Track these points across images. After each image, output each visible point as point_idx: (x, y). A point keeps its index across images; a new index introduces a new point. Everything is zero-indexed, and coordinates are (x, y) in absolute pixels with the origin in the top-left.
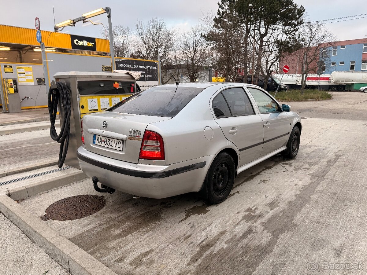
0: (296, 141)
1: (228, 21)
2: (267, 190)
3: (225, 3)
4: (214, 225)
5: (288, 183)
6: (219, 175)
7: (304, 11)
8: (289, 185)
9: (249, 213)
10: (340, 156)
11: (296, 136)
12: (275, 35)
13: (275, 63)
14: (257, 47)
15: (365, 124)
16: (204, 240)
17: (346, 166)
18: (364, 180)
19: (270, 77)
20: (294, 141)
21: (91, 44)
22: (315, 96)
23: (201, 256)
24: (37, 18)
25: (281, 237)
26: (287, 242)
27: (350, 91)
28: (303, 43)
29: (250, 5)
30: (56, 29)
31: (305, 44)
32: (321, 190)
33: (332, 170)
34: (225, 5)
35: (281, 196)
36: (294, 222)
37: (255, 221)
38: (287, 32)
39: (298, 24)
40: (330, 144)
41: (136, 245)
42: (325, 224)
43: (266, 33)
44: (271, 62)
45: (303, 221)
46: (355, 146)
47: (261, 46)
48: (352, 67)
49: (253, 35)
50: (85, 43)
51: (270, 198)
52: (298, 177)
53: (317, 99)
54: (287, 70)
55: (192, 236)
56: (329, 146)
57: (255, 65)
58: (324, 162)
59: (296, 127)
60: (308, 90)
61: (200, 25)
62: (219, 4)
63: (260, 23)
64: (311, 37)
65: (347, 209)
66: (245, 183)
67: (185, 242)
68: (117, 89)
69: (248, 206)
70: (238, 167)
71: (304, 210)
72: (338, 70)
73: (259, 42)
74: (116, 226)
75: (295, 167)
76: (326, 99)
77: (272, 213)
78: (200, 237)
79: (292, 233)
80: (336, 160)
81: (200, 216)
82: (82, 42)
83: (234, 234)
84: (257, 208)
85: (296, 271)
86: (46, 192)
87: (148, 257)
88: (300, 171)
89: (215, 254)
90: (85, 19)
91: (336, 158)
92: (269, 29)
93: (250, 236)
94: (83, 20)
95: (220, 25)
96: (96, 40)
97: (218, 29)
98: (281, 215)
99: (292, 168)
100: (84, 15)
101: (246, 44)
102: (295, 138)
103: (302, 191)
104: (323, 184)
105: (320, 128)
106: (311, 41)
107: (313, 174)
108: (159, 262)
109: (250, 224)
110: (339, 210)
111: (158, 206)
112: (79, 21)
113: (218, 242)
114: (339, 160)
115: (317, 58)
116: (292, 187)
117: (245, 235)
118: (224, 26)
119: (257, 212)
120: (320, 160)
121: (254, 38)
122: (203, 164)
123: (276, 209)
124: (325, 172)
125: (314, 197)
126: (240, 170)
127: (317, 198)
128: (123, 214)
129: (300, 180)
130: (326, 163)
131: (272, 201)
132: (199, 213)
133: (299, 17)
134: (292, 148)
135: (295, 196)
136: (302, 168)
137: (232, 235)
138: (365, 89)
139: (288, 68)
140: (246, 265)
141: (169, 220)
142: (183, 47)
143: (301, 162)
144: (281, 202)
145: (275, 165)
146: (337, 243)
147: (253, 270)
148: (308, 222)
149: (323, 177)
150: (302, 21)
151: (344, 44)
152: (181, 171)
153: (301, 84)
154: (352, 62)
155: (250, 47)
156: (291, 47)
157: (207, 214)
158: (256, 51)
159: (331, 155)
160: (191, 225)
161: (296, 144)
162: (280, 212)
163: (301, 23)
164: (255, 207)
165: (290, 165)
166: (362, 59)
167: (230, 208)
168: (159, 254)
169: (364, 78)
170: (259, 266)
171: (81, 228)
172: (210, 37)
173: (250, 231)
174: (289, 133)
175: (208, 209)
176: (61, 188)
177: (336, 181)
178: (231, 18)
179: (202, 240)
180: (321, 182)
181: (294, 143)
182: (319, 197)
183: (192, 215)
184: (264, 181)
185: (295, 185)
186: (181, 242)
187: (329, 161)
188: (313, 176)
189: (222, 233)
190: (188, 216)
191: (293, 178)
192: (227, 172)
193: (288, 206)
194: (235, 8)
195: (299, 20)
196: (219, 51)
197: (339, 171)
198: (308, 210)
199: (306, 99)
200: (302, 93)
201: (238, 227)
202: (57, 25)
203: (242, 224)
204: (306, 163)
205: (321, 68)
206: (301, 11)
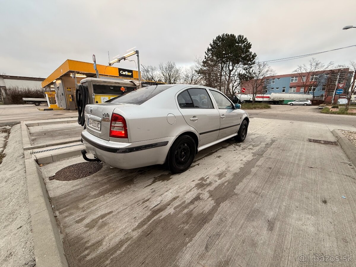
0: (245, 130)
1: (211, 62)
2: (219, 163)
3: (209, 52)
4: (170, 191)
5: (236, 158)
6: (181, 152)
7: (256, 56)
8: (237, 160)
9: (201, 181)
10: (275, 141)
11: (244, 127)
12: (238, 71)
13: (238, 87)
14: (227, 77)
15: (291, 122)
16: (158, 205)
17: (279, 148)
18: (292, 158)
19: (235, 95)
20: (243, 130)
21: (130, 74)
22: (261, 106)
23: (149, 221)
24: (94, 55)
25: (222, 205)
26: (226, 211)
27: (282, 104)
28: (254, 75)
29: (224, 52)
30: (110, 64)
31: (255, 76)
32: (260, 165)
33: (269, 150)
34: (209, 53)
35: (229, 169)
36: (236, 191)
37: (204, 189)
38: (245, 69)
39: (252, 64)
40: (268, 133)
41: (102, 206)
42: (261, 195)
43: (233, 69)
44: (235, 86)
45: (243, 191)
46: (285, 135)
47: (229, 77)
48: (284, 91)
49: (225, 71)
50: (126, 73)
51: (220, 170)
52: (244, 155)
53: (261, 108)
54: (244, 91)
55: (150, 200)
56: (268, 134)
57: (226, 88)
58: (263, 145)
59: (245, 121)
60: (256, 103)
61: (195, 65)
62: (206, 53)
63: (229, 63)
64: (259, 72)
65: (279, 181)
66: (206, 158)
67: (141, 205)
68: (123, 91)
69: (203, 176)
70: (198, 146)
71: (245, 181)
72: (275, 92)
73: (228, 75)
74: (97, 188)
75: (242, 147)
76: (267, 109)
77: (219, 182)
78: (155, 202)
79: (232, 201)
80: (271, 144)
81: (163, 183)
82: (125, 73)
83: (183, 201)
84: (208, 178)
85: (229, 246)
86: (67, 158)
87: (104, 219)
88: (246, 150)
89: (162, 220)
90: (125, 58)
91: (272, 142)
92: (234, 67)
93: (196, 203)
94: (124, 59)
95: (206, 65)
96: (133, 71)
97: (205, 67)
98: (225, 184)
99: (241, 148)
100: (124, 56)
101: (221, 75)
102: (244, 128)
103: (245, 165)
104: (261, 160)
105: (262, 124)
106: (259, 74)
107: (255, 153)
108: (111, 225)
109: (199, 191)
110: (273, 182)
111: (136, 173)
112: (122, 59)
113: (169, 207)
114: (274, 143)
115: (263, 84)
116: (238, 162)
117: (192, 202)
118: (209, 65)
119: (208, 182)
120: (260, 143)
121: (225, 72)
122: (166, 143)
123: (223, 179)
124: (263, 152)
125: (254, 170)
126: (200, 149)
127: (256, 171)
128: (108, 178)
129: (245, 157)
130: (265, 146)
131: (221, 172)
132: (163, 180)
133: (253, 60)
134: (242, 134)
135: (240, 169)
136: (247, 148)
137: (182, 202)
138: (291, 104)
139: (245, 90)
140: (185, 234)
141: (138, 185)
142: (185, 77)
143: (248, 144)
144: (228, 173)
145: (229, 145)
146: (271, 214)
147: (189, 241)
148: (247, 191)
149: (262, 155)
150: (254, 62)
151: (279, 77)
152: (143, 148)
153: (252, 100)
154: (283, 88)
155: (223, 78)
156: (247, 78)
157: (169, 181)
158: (226, 80)
159: (268, 140)
160: (153, 190)
161: (244, 132)
162: (226, 182)
163: (254, 63)
164: (208, 176)
165: (240, 146)
166: (289, 86)
167: (189, 176)
168: (115, 217)
169: (291, 97)
170: (196, 236)
171: (71, 188)
172: (200, 72)
173: (198, 198)
174: (239, 124)
175: (171, 177)
176: (80, 156)
177: (271, 158)
178: (212, 60)
179: (156, 204)
180: (260, 159)
181: (243, 132)
182: (258, 170)
183: (157, 181)
184: (219, 157)
185: (241, 160)
186: (139, 205)
187: (267, 144)
188: (254, 154)
189: (174, 199)
190: (154, 182)
191: (239, 155)
192: (189, 149)
193: (233, 177)
194: (215, 54)
195: (253, 62)
196: (205, 80)
197: (273, 151)
198: (248, 180)
199: (255, 108)
200: (253, 105)
201: (189, 193)
202: (110, 62)
203: (194, 191)
204: (251, 145)
205: (265, 90)
206: (254, 56)
